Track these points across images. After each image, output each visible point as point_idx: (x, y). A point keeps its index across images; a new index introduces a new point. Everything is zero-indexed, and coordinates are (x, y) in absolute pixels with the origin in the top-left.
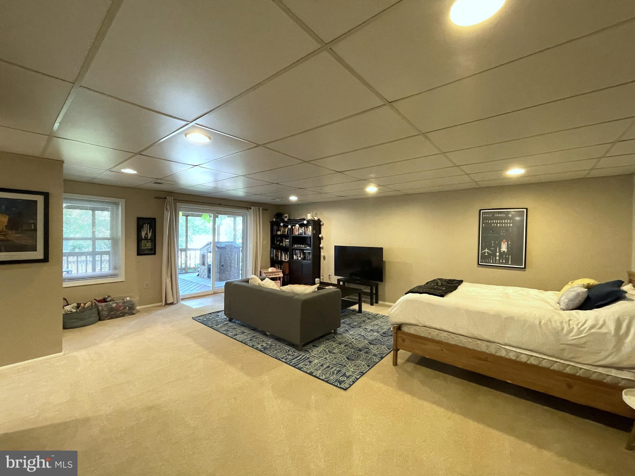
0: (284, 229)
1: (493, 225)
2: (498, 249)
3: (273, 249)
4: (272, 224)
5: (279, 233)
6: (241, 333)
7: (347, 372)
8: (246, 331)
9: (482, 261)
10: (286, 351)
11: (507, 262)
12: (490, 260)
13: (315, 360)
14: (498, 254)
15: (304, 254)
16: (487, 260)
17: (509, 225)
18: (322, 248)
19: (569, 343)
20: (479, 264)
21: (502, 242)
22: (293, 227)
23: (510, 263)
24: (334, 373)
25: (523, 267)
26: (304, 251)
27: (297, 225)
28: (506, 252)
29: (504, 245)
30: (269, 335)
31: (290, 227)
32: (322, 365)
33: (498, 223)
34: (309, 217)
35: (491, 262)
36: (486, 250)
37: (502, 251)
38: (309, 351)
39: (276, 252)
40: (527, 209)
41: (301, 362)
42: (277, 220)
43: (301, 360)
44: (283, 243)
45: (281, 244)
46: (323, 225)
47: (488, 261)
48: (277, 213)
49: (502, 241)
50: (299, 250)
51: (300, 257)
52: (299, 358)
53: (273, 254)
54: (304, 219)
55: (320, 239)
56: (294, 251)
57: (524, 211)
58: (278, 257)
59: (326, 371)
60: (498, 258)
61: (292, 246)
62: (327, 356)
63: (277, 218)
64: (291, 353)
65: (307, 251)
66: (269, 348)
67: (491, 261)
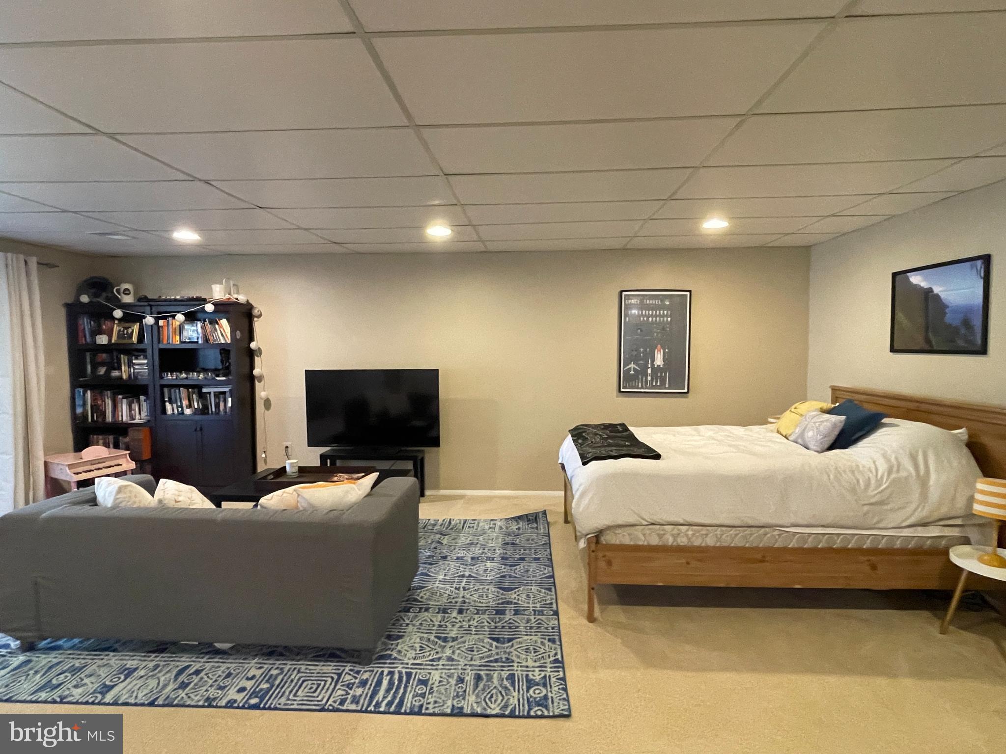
0: (127, 328)
1: (642, 318)
2: (650, 362)
3: (81, 390)
4: (74, 311)
5: (102, 340)
6: (123, 677)
7: (530, 673)
8: (135, 662)
9: (625, 385)
10: (332, 678)
11: (663, 385)
12: (638, 383)
13: (430, 673)
14: (649, 371)
15: (202, 396)
16: (632, 383)
17: (665, 319)
18: (260, 379)
19: (873, 500)
20: (620, 391)
21: (656, 350)
22: (161, 322)
23: (667, 386)
24: (506, 688)
25: (686, 390)
26: (204, 390)
27: (180, 317)
28: (661, 366)
29: (659, 355)
30: (232, 648)
31: (149, 320)
32: (461, 680)
33: (648, 317)
34: (218, 292)
35: (640, 386)
36: (632, 365)
37: (656, 366)
38: (391, 655)
39: (94, 399)
40: (690, 291)
41: (402, 691)
42: (95, 300)
43: (398, 688)
44: (119, 369)
45: (115, 374)
46: (260, 316)
47: (634, 385)
48: (92, 278)
49: (656, 347)
50: (187, 387)
51: (190, 406)
52: (385, 683)
53: (84, 404)
54: (204, 301)
55: (251, 354)
56: (166, 390)
57: (686, 295)
58: (104, 414)
59: (483, 690)
60: (649, 378)
61: (162, 378)
62: (448, 652)
63: (96, 295)
64: (350, 677)
65: (212, 390)
66: (269, 690)
67: (640, 384)
